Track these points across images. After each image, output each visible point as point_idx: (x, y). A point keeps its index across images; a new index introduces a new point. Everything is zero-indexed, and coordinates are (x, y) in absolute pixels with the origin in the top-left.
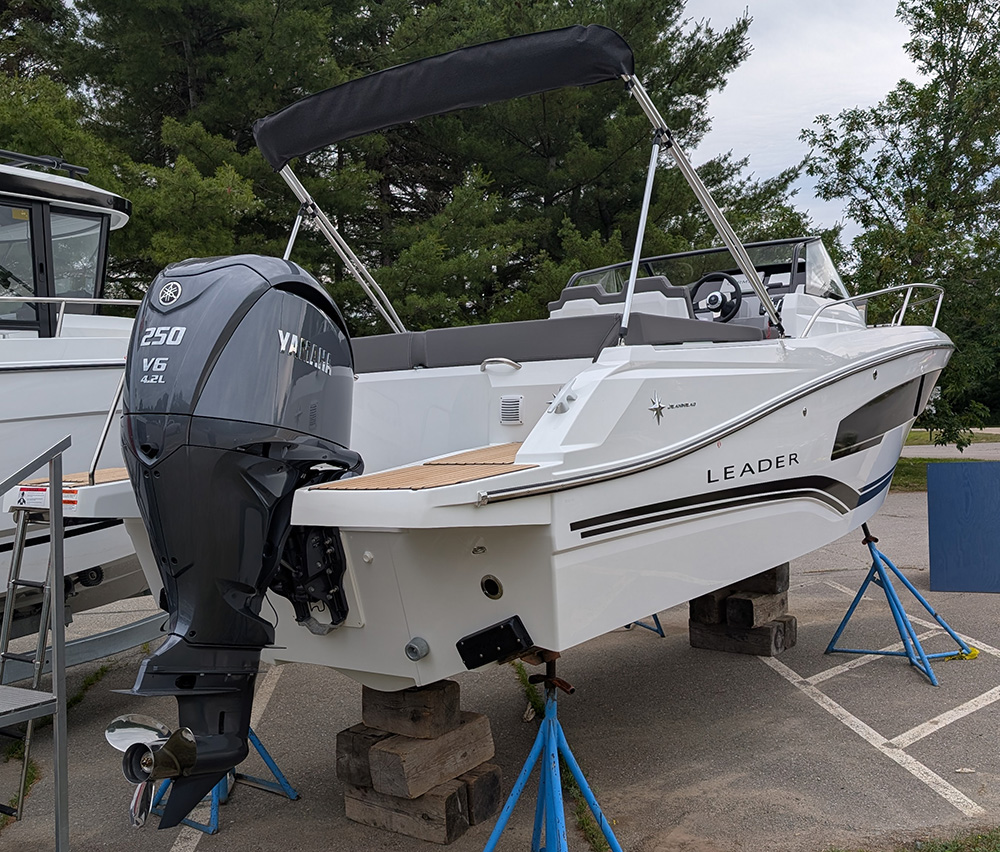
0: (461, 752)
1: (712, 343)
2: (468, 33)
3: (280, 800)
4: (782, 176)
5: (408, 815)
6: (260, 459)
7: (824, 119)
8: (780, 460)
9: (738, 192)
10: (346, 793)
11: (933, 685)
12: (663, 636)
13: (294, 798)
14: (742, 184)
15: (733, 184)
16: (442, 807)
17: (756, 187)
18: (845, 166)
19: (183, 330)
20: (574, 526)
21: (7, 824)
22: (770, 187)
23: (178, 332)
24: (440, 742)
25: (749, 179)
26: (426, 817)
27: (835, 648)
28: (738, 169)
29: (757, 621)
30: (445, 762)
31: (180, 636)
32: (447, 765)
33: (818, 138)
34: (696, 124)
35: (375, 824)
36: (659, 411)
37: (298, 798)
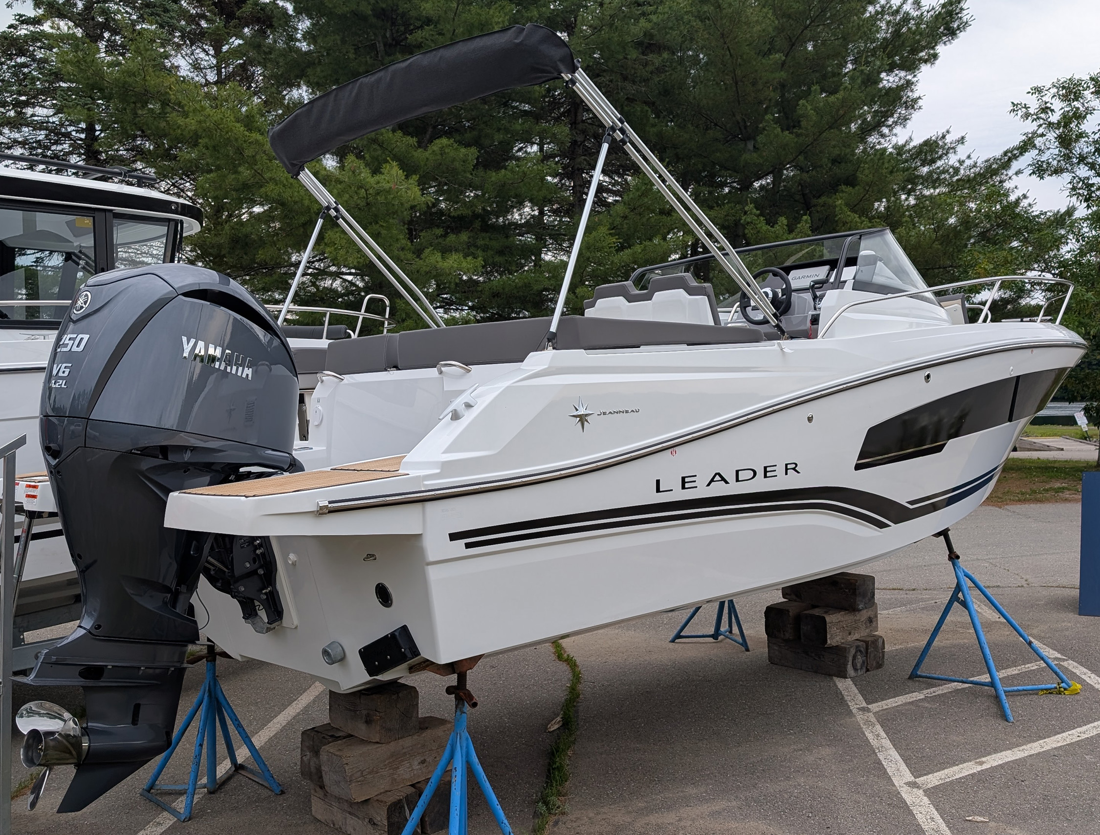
0: (419, 759)
1: (685, 346)
2: (654, 18)
3: (265, 793)
4: (1005, 153)
5: (359, 818)
6: (160, 461)
7: (1038, 90)
8: (768, 469)
9: (957, 171)
10: (312, 791)
11: (1007, 720)
12: (748, 650)
13: (278, 792)
14: (961, 162)
15: (951, 163)
16: (384, 814)
17: (975, 166)
18: (1065, 141)
19: (86, 337)
20: (454, 537)
21: (17, 796)
22: (990, 166)
23: (82, 339)
24: (393, 746)
25: (969, 157)
26: (372, 822)
27: (919, 673)
28: (953, 148)
29: (831, 638)
30: (398, 768)
31: (85, 629)
32: (401, 771)
33: (1032, 111)
34: (906, 103)
35: (334, 825)
36: (582, 419)
37: (282, 792)
